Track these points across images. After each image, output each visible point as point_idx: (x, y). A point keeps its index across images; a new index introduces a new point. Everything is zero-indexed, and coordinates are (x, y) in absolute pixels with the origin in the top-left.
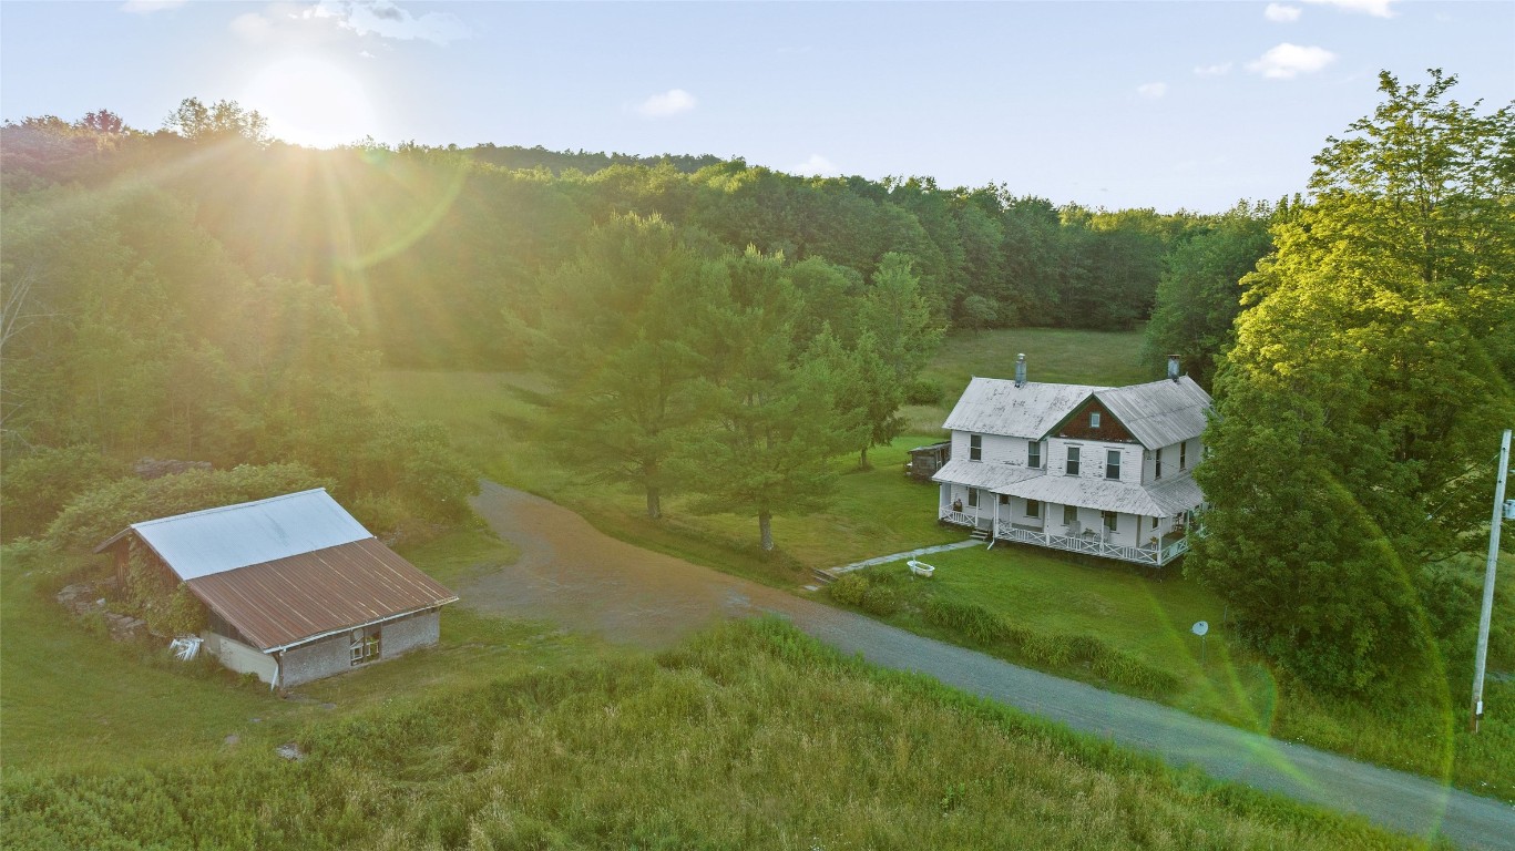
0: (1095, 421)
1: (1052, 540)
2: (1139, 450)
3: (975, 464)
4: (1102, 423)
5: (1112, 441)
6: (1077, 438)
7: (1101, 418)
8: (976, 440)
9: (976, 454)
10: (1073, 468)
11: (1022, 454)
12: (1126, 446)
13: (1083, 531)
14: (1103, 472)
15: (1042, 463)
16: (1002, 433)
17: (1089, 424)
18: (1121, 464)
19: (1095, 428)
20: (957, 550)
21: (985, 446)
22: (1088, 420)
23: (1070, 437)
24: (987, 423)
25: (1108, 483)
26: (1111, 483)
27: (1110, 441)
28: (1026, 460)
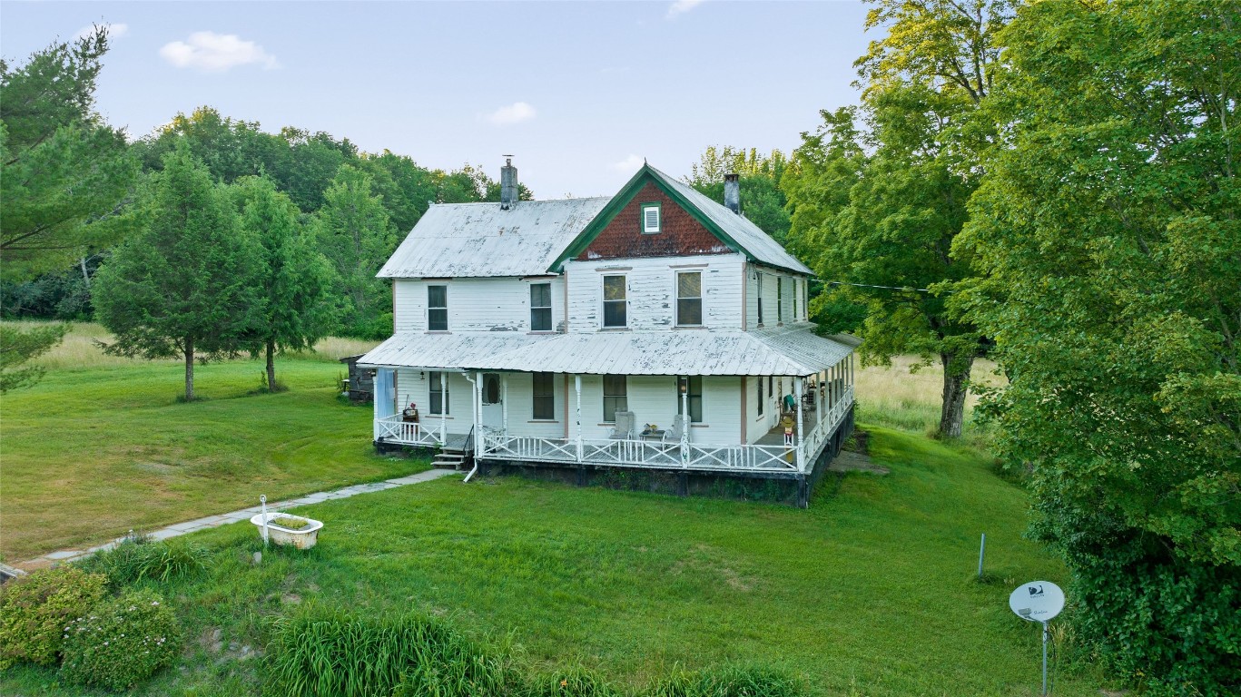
0: (652, 219)
1: (588, 450)
2: (738, 261)
3: (437, 337)
4: (664, 223)
5: (686, 253)
6: (619, 256)
7: (662, 212)
8: (437, 296)
9: (438, 320)
10: (615, 315)
11: (519, 305)
12: (713, 260)
13: (640, 429)
14: (672, 313)
15: (556, 319)
16: (483, 273)
17: (641, 227)
18: (703, 296)
19: (651, 236)
20: (400, 489)
21: (455, 301)
22: (638, 220)
23: (607, 257)
24: (456, 262)
25: (682, 333)
26: (688, 332)
27: (681, 255)
28: (527, 318)
